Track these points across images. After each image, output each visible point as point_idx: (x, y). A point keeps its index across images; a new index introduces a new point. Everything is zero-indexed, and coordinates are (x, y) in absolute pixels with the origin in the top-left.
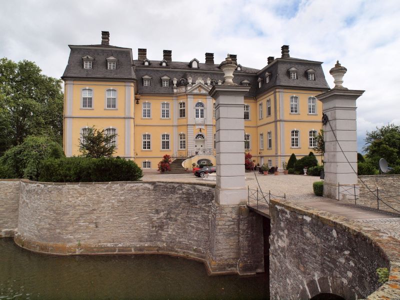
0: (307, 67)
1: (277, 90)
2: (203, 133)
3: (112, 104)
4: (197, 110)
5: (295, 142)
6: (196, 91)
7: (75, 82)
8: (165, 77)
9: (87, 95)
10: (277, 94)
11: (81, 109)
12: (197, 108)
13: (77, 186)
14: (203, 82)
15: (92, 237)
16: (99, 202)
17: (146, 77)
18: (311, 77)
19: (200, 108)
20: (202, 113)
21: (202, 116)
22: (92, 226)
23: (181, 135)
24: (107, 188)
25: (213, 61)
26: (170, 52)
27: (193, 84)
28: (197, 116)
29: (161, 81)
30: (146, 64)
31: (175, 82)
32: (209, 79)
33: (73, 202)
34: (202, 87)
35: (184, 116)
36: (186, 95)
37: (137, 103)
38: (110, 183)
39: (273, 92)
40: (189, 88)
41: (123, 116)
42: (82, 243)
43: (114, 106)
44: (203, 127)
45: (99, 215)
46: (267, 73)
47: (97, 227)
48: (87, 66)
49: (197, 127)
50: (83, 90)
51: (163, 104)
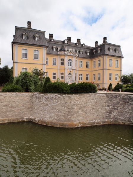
0: (115, 47)
1: (105, 56)
2: (71, 73)
3: (36, 57)
5: (110, 78)
6: (68, 54)
7: (19, 45)
8: (55, 47)
9: (25, 52)
10: (105, 58)
11: (22, 59)
13: (78, 95)
14: (72, 50)
15: (84, 118)
16: (87, 103)
18: (117, 52)
19: (70, 62)
20: (71, 64)
21: (71, 65)
22: (84, 113)
23: (61, 73)
24: (90, 96)
25: (71, 41)
26: (52, 35)
27: (67, 50)
28: (69, 65)
29: (52, 48)
31: (59, 49)
32: (74, 49)
33: (76, 103)
34: (72, 53)
35: (63, 65)
36: (65, 55)
38: (91, 94)
39: (102, 57)
40: (66, 52)
41: (42, 63)
42: (81, 121)
43: (37, 58)
44: (71, 70)
45: (86, 108)
46: (99, 49)
47: (86, 114)
49: (69, 70)
50: (23, 49)
51: (54, 59)
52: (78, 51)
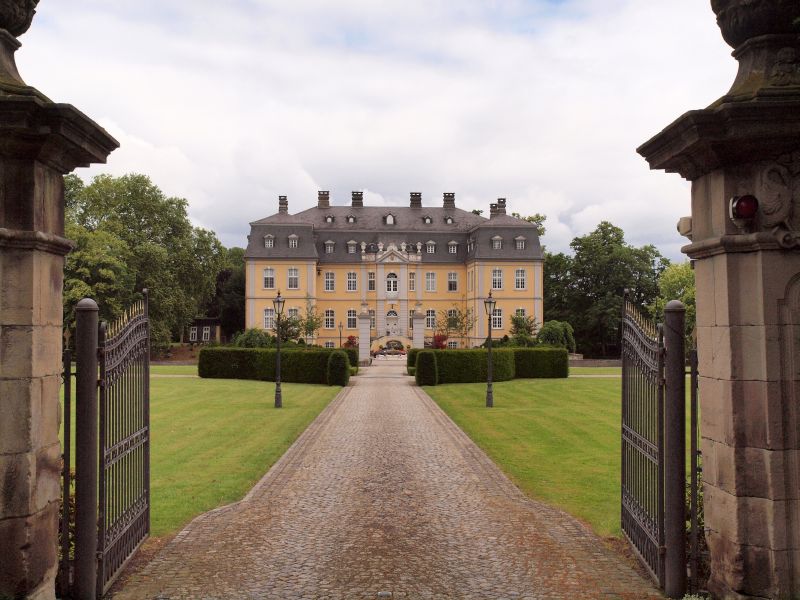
0: (517, 232)
1: (477, 263)
2: (395, 309)
3: (294, 284)
4: (389, 282)
5: (498, 323)
6: (387, 260)
7: (257, 262)
8: (352, 242)
9: (269, 275)
10: (477, 267)
11: (263, 290)
12: (389, 279)
14: (395, 248)
17: (329, 242)
18: (520, 245)
19: (392, 280)
20: (395, 286)
21: (395, 290)
25: (420, 204)
26: (361, 195)
27: (384, 250)
28: (389, 290)
29: (347, 247)
30: (329, 220)
31: (363, 247)
32: (404, 244)
34: (395, 255)
35: (374, 289)
36: (376, 264)
37: (319, 274)
40: (379, 256)
41: (305, 296)
43: (296, 286)
44: (395, 303)
46: (471, 239)
48: (269, 244)
49: (389, 303)
50: (265, 270)
51: (350, 274)
52: (419, 247)
